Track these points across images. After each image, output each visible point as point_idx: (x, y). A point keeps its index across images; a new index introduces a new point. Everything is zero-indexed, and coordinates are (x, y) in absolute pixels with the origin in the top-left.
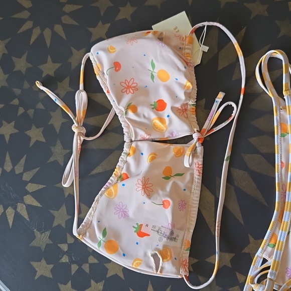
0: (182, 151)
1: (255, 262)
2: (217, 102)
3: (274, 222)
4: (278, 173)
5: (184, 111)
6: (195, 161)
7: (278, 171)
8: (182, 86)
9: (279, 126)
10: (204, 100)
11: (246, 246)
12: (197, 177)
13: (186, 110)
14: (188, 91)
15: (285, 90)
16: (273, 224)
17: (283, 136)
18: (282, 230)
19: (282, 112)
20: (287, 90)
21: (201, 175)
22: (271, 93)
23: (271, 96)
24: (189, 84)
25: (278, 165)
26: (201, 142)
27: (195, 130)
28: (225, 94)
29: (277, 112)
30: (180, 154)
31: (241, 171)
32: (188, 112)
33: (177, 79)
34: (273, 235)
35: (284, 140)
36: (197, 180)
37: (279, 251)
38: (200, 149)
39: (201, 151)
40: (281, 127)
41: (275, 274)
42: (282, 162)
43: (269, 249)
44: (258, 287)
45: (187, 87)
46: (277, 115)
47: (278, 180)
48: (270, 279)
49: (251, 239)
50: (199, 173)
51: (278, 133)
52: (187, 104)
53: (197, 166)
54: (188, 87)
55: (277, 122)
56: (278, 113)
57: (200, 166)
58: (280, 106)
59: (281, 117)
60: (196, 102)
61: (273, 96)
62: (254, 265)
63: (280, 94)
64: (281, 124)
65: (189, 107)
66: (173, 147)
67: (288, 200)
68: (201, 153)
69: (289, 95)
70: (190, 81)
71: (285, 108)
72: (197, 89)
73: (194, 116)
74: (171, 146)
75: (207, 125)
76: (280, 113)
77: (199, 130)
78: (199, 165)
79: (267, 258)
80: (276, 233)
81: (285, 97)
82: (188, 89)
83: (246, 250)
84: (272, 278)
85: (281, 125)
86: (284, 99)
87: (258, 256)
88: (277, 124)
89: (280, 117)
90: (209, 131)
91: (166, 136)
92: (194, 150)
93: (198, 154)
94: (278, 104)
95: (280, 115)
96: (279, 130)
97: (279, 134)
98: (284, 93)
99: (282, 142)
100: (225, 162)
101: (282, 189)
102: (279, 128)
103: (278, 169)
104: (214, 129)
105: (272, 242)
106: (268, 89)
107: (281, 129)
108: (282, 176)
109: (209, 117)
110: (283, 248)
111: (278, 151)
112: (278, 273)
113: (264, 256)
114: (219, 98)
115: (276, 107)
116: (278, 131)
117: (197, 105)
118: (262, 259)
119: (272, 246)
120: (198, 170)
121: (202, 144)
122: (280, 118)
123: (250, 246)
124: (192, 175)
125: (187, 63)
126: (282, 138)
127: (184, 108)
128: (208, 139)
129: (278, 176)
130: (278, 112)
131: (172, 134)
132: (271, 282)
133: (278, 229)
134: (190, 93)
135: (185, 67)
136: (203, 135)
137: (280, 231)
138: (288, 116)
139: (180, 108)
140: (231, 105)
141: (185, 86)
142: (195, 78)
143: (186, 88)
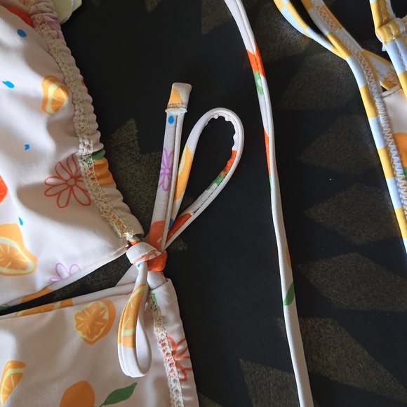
0: (106, 317)
2: (172, 120)
5: (72, 182)
6: (159, 333)
8: (34, 104)
9: (393, 147)
10: (132, 122)
12: (179, 387)
13: (77, 178)
14: (60, 115)
15: (382, 25)
19: (390, 100)
20: (388, 21)
21: (191, 375)
22: (338, 46)
23: (342, 54)
24: (53, 91)
26: (158, 269)
27: (129, 236)
28: (190, 86)
30: (102, 329)
32: (88, 184)
33: (9, 84)
36: (181, 399)
38: (162, 294)
39: (169, 298)
40: (398, 149)
45: (54, 102)
46: (377, 114)
50: (183, 371)
51: (393, 170)
52: (73, 158)
53: (169, 350)
54: (57, 104)
55: (383, 135)
56: (379, 106)
57: (180, 348)
58: (376, 80)
59: (391, 115)
60: (102, 140)
61: (349, 53)
63: (368, 40)
64: (394, 137)
65: (84, 166)
66: (74, 312)
68: (170, 307)
69: (398, 36)
70: (53, 79)
71: (393, 83)
72: (90, 98)
73: (113, 190)
74: (68, 309)
75: (164, 206)
76: (385, 105)
77: (141, 231)
78: (173, 344)
81: (385, 48)
82: (57, 110)
85: (396, 143)
86: (385, 56)
88: (385, 141)
89: (386, 115)
90: (174, 225)
91: (41, 281)
92: (144, 298)
93: (163, 312)
94: (372, 75)
95: (386, 110)
96: (396, 159)
97: (399, 172)
98: (380, 34)
100: (285, 308)
102: (394, 153)
104: (190, 211)
106: (327, 33)
107: (399, 155)
109: (163, 179)
114: (175, 107)
115: (367, 88)
116: (392, 165)
117: (110, 150)
120: (177, 364)
121: (167, 273)
122: (388, 120)
124: (161, 383)
125: (28, 18)
127: (66, 176)
128: (182, 247)
130: (377, 101)
131: (58, 273)
134: (70, 121)
135: (21, 33)
136: (157, 247)
139: (51, 181)
140: (222, 118)
141: (45, 101)
142: (72, 60)
143: (49, 108)
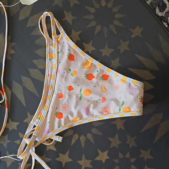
1: (29, 127)
3: (40, 106)
4: (46, 79)
7: (46, 78)
9: (49, 54)
11: (26, 118)
15: (53, 35)
16: (40, 107)
17: (50, 60)
18: (45, 110)
19: (51, 47)
22: (46, 35)
23: (45, 37)
25: (46, 76)
29: (48, 46)
31: (27, 78)
34: (40, 112)
35: (51, 62)
37: (41, 121)
41: (37, 133)
42: (49, 74)
43: (37, 120)
44: (27, 140)
46: (48, 48)
47: (46, 83)
48: (34, 136)
49: (29, 115)
51: (48, 58)
55: (48, 52)
58: (50, 43)
61: (47, 37)
62: (29, 129)
63: (50, 36)
64: (50, 53)
67: (49, 94)
69: (55, 38)
71: (52, 44)
76: (49, 47)
79: (36, 125)
80: (42, 112)
83: (25, 121)
84: (35, 135)
87: (31, 124)
89: (49, 49)
97: (49, 59)
99: (50, 63)
101: (47, 88)
102: (49, 55)
103: (46, 77)
105: (39, 117)
108: (47, 81)
110: (44, 120)
111: (47, 68)
112: (39, 133)
113: (34, 124)
115: (47, 44)
116: (48, 57)
118: (33, 126)
119: (39, 118)
123: (28, 118)
126: (50, 61)
129: (46, 81)
132: (34, 137)
133: (42, 110)
137: (44, 111)
138: (54, 49)
